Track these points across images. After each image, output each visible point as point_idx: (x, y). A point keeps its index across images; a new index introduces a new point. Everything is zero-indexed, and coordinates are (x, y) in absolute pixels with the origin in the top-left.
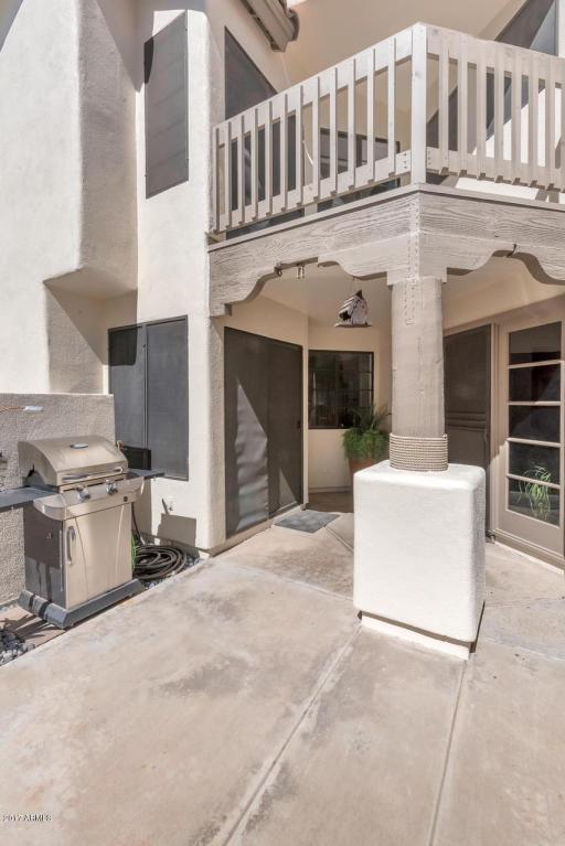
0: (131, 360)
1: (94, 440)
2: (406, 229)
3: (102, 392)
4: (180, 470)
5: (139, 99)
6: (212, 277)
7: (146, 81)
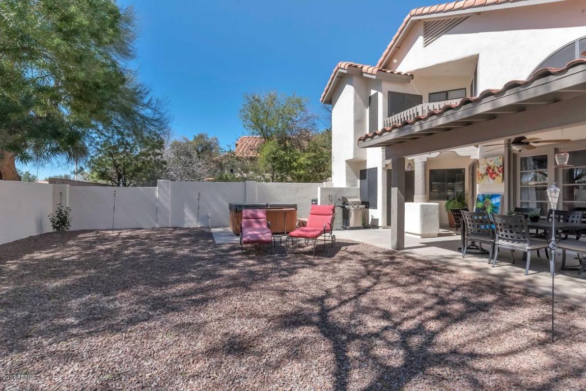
0: (365, 178)
1: (356, 197)
3: (358, 186)
4: (375, 207)
5: (368, 110)
6: (382, 157)
7: (369, 106)
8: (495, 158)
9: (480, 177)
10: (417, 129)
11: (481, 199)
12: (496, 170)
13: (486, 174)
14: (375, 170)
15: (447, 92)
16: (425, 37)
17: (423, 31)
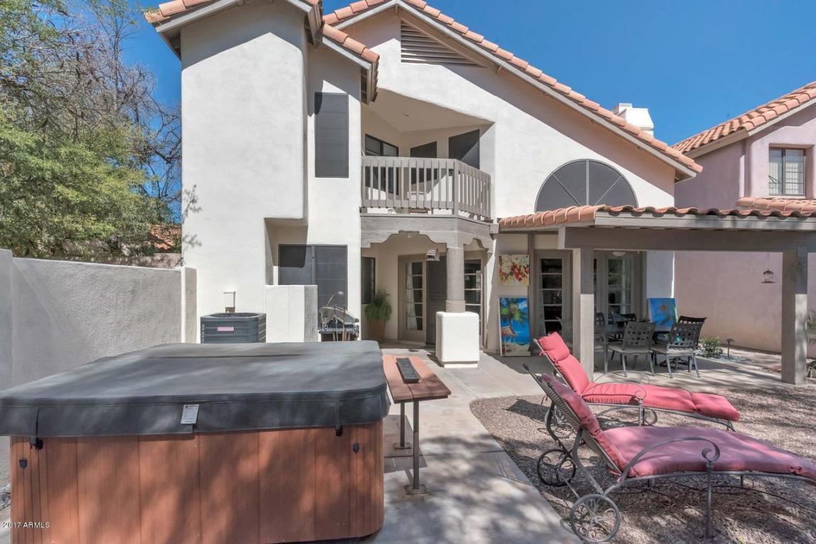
0: (299, 264)
2: (451, 229)
5: (311, 120)
7: (317, 112)
8: (522, 256)
9: (504, 277)
11: (505, 303)
12: (523, 270)
13: (511, 274)
14: (342, 251)
15: (381, 143)
16: (402, 46)
17: (399, 34)
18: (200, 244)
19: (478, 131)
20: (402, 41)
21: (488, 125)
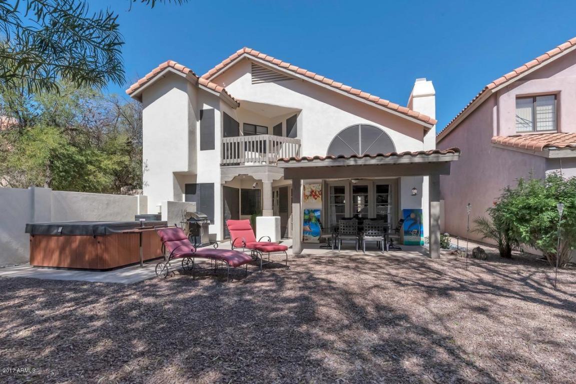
0: (193, 193)
2: (265, 172)
3: (182, 201)
4: (213, 223)
5: (198, 124)
6: (221, 174)
7: (201, 119)
8: (317, 185)
9: (306, 198)
10: (352, 162)
11: (307, 213)
12: (317, 193)
13: (310, 195)
14: (211, 186)
15: (255, 126)
16: (252, 76)
17: (251, 70)
18: (149, 185)
19: (296, 115)
20: (252, 73)
21: (300, 111)
